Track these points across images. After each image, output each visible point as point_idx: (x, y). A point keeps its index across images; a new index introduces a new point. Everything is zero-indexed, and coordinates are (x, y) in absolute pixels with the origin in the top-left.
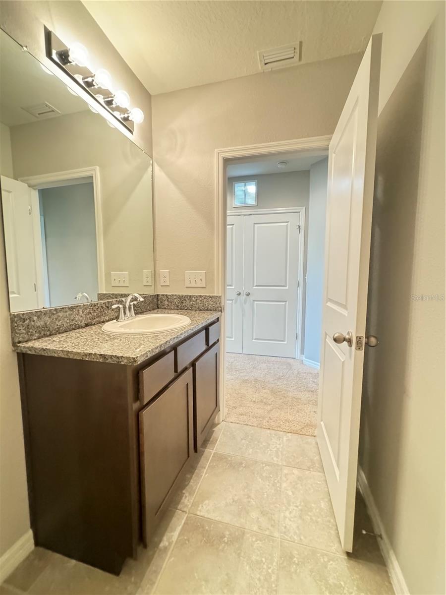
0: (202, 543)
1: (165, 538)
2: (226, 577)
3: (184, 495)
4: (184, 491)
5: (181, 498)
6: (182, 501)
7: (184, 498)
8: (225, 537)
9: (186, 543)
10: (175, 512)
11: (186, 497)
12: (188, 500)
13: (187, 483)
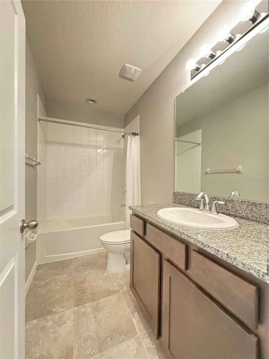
0: (120, 328)
1: (138, 316)
2: (100, 323)
3: (151, 344)
4: (154, 346)
5: (151, 340)
6: (149, 339)
7: (150, 342)
8: (110, 339)
9: (127, 321)
10: (146, 331)
11: (150, 344)
12: (146, 342)
13: (160, 354)
